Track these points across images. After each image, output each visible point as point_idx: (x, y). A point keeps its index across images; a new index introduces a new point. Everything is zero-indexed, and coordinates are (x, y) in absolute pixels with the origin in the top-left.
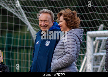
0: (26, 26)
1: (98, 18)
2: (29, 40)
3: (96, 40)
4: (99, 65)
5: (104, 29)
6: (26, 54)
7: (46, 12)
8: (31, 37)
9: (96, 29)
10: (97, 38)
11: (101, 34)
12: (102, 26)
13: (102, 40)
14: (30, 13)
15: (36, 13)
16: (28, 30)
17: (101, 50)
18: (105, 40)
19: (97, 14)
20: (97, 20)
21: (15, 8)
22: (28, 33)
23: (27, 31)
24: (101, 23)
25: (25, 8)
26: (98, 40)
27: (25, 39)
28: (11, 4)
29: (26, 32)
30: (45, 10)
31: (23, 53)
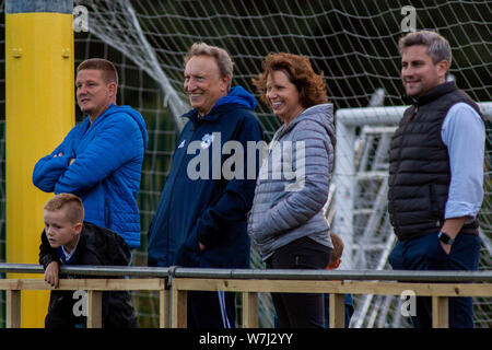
0: (158, 91)
1: (370, 70)
2: (168, 132)
3: (363, 136)
4: (371, 207)
5: (387, 103)
6: (158, 173)
7: (203, 53)
8: (174, 125)
9: (365, 103)
10: (367, 129)
11: (378, 117)
12: (381, 93)
13: (380, 134)
14: (172, 53)
15: (181, 53)
16: (165, 105)
17: (376, 165)
18: (388, 133)
19: (365, 58)
20: (365, 76)
21: (126, 37)
22: (164, 111)
23: (162, 108)
24: (378, 86)
25: (158, 38)
26: (368, 134)
27: (157, 132)
28: (115, 27)
29: (158, 111)
30: (203, 46)
31: (151, 172)
